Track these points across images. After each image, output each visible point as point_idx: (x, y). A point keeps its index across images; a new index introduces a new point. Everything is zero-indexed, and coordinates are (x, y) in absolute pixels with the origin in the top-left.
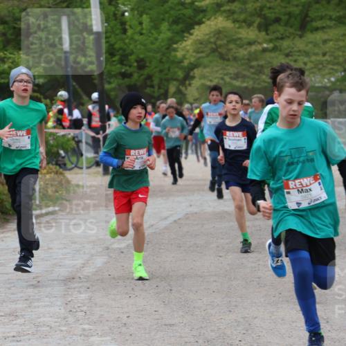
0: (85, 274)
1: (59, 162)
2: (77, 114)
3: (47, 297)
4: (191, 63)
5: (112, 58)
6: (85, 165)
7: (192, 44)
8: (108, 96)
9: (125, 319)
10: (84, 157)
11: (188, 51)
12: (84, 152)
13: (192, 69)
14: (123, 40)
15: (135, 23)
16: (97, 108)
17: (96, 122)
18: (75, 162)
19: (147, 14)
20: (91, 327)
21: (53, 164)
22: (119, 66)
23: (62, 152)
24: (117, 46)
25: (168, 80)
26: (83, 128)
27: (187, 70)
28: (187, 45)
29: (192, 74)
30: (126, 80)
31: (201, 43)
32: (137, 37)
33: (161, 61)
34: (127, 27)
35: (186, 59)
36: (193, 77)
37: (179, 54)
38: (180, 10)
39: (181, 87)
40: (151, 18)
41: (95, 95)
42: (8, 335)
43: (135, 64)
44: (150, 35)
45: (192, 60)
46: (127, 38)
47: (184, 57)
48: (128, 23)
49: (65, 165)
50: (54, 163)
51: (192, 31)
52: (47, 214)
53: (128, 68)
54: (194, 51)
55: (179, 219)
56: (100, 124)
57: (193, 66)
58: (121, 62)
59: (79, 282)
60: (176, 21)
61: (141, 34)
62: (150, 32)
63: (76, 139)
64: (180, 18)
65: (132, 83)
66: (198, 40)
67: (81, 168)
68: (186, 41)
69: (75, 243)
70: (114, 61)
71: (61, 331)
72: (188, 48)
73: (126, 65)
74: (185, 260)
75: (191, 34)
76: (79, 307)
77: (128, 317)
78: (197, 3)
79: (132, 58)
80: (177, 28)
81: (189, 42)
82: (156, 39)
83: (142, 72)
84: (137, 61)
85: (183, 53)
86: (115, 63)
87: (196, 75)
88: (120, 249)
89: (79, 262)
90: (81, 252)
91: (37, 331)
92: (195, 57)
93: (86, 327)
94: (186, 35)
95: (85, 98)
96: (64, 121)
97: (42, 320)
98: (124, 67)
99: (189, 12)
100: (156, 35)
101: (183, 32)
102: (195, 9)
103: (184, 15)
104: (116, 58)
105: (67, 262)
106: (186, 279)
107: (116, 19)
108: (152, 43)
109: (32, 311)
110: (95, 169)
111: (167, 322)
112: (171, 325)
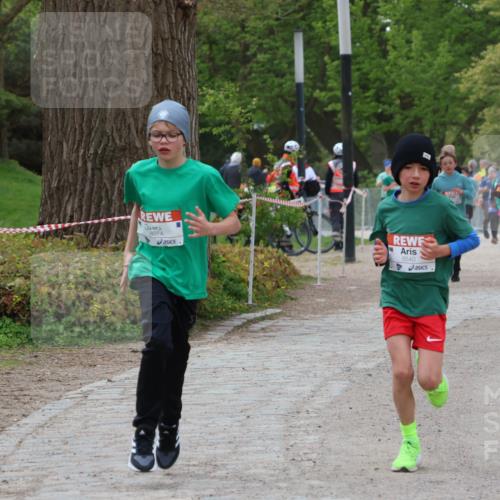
0: (316, 406)
1: (283, 244)
2: (310, 174)
3: (260, 438)
4: (479, 100)
5: (364, 92)
6: (319, 248)
7: (482, 72)
8: (357, 148)
9: (372, 473)
10: (319, 237)
11: (475, 83)
12: (319, 230)
13: (481, 109)
14: (381, 67)
15: (399, 41)
16: (341, 165)
17: (338, 185)
18: (305, 245)
19: (418, 29)
20: (322, 483)
21: (273, 247)
22: (373, 104)
23: (287, 229)
24: (372, 76)
25: (444, 125)
26: (320, 194)
27: (473, 109)
28: (475, 74)
29: (480, 115)
30: (384, 124)
31: (495, 71)
32: (402, 62)
33: (435, 97)
34: (389, 48)
35: (472, 94)
36: (482, 121)
37: (463, 87)
38: (466, 23)
39: (463, 135)
40: (424, 35)
41: (338, 147)
42: (203, 492)
43: (398, 102)
44: (422, 59)
45: (482, 95)
46: (388, 63)
47: (470, 91)
48: (390, 43)
49: (291, 247)
50: (275, 244)
51: (482, 54)
52: (263, 318)
53: (386, 107)
54: (485, 83)
55: (454, 327)
56: (343, 188)
57: (483, 104)
58: (378, 98)
59: (307, 418)
60: (461, 39)
61: (409, 58)
62: (422, 55)
63: (309, 210)
64: (467, 34)
65: (392, 129)
66: (490, 66)
67: (315, 253)
68: (473, 67)
69: (302, 361)
70: (367, 97)
71: (279, 488)
72: (476, 77)
73: (384, 103)
74: (461, 387)
75: (482, 58)
76: (305, 454)
77: (376, 469)
78: (491, 13)
79: (394, 92)
80: (461, 48)
81: (478, 69)
82: (430, 65)
83: (406, 113)
84: (400, 97)
85: (469, 85)
86: (369, 100)
87: (486, 117)
88: (367, 370)
89: (308, 389)
90: (311, 375)
91: (244, 488)
92: (486, 90)
93: (315, 483)
94: (473, 58)
95: (324, 151)
96: (292, 185)
97: (252, 472)
98: (381, 105)
99: (479, 25)
100: (430, 59)
101: (469, 54)
102: (488, 22)
103: (472, 30)
104: (370, 93)
105: (290, 388)
106: (462, 416)
107: (371, 37)
108: (424, 71)
109: (237, 459)
110: (333, 254)
111: (433, 478)
112: (438, 482)
